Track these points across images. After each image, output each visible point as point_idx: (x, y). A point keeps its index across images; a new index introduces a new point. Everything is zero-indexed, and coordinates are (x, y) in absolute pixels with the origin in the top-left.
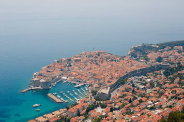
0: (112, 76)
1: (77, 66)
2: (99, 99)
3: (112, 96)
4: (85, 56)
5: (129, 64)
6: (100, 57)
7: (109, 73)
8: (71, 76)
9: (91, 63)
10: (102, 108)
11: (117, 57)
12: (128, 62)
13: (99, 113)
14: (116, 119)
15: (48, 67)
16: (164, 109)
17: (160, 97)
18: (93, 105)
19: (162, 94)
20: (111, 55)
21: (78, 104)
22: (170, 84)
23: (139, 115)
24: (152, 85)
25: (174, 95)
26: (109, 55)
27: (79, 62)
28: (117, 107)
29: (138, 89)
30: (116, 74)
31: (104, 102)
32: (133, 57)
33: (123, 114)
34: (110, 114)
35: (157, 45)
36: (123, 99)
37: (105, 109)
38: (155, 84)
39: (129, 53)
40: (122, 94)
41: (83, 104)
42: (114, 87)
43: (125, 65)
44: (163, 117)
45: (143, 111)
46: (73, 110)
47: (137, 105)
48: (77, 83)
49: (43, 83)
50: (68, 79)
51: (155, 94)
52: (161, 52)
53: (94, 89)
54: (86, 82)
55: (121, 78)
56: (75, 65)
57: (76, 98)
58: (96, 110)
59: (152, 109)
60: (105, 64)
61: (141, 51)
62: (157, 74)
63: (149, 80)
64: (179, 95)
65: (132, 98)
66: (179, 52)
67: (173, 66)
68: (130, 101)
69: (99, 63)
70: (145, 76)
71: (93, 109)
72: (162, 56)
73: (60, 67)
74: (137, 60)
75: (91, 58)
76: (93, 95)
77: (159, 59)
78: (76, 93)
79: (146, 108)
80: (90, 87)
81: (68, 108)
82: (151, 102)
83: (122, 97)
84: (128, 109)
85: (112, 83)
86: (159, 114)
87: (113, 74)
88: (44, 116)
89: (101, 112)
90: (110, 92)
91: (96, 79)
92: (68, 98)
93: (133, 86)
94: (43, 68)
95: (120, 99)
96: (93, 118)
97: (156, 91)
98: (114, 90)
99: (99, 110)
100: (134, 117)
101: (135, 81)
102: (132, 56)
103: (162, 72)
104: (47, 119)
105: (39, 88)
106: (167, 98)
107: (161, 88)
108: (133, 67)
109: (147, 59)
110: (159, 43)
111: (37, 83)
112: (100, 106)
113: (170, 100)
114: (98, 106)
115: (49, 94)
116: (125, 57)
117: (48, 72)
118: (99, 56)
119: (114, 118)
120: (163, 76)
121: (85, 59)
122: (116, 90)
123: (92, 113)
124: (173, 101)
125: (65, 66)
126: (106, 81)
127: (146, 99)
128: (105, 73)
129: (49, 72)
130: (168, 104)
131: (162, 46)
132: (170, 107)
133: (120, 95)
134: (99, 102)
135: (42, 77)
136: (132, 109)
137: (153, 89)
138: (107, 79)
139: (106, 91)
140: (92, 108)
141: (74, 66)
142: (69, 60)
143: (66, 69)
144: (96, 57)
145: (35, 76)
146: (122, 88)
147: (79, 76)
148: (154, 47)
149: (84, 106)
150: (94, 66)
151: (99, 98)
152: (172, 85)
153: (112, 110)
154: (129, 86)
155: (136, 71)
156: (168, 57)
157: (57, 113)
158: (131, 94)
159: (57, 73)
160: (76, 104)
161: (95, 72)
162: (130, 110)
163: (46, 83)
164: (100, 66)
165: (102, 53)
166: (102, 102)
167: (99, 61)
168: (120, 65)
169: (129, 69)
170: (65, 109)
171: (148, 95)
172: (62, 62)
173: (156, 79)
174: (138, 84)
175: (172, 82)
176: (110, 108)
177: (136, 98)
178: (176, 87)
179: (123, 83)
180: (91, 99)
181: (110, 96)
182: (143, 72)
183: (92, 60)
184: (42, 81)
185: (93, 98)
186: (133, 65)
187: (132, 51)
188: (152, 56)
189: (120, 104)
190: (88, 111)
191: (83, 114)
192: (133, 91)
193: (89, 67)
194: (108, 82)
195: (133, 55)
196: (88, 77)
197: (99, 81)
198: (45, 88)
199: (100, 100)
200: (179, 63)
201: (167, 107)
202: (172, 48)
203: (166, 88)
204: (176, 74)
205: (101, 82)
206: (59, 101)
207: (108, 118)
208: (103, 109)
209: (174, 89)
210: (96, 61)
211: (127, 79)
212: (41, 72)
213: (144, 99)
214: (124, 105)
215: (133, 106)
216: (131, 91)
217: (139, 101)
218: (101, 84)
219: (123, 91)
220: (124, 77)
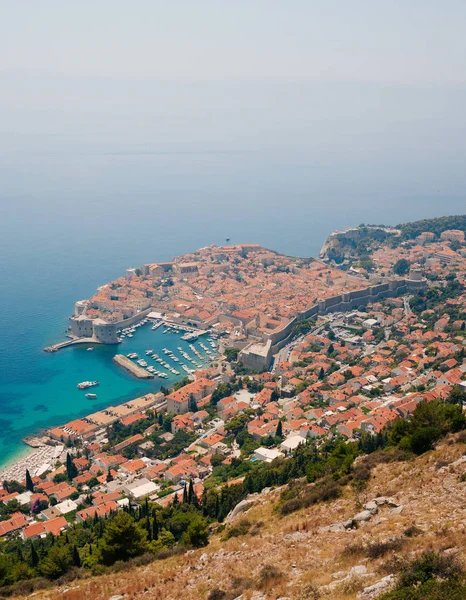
0: (277, 310)
1: (187, 283)
2: (243, 370)
3: (276, 362)
4: (209, 259)
5: (323, 280)
6: (248, 261)
7: (271, 303)
8: (174, 311)
9: (224, 277)
10: (251, 392)
11: (293, 260)
12: (321, 275)
13: (242, 403)
14: (284, 419)
15: (114, 287)
16: (403, 393)
17: (396, 364)
18: (228, 386)
19: (403, 357)
20: (277, 254)
21: (190, 382)
22: (424, 331)
23: (342, 408)
24: (378, 335)
25: (432, 359)
26: (270, 255)
27: (194, 274)
28: (288, 389)
29: (343, 344)
30: (287, 307)
31: (257, 377)
32: (333, 262)
33: (302, 407)
34: (271, 406)
35: (398, 227)
36: (303, 370)
37: (259, 394)
38: (387, 333)
39: (324, 249)
40: (303, 356)
41: (205, 382)
42: (282, 340)
43: (311, 284)
44: (402, 414)
45: (354, 399)
46: (180, 396)
47: (340, 384)
48: (188, 328)
49: (100, 328)
50: (165, 318)
51: (384, 356)
52: (408, 247)
53: (231, 346)
54: (210, 327)
55: (301, 316)
56: (181, 281)
57: (185, 368)
58: (235, 396)
59: (374, 393)
60: (259, 278)
61: (354, 245)
62: (392, 307)
63: (371, 322)
64: (444, 359)
65: (326, 366)
66: (455, 246)
67: (437, 284)
68: (322, 376)
69: (244, 276)
70: (363, 310)
71: (228, 394)
72: (411, 257)
73: (143, 285)
74: (344, 268)
75: (224, 263)
76: (229, 360)
77: (402, 267)
78: (185, 355)
79: (361, 391)
80: (222, 340)
81: (167, 393)
82: (373, 378)
83: (300, 365)
84: (316, 394)
85: (278, 330)
86: (391, 407)
87: (282, 305)
88: (108, 410)
89: (247, 401)
90: (271, 353)
91: (235, 320)
92: (167, 366)
93: (332, 336)
94: (100, 289)
95: (298, 369)
96: (230, 415)
97: (387, 348)
98: (283, 346)
99: (244, 396)
100: (330, 413)
101: (336, 324)
102: (331, 258)
103: (406, 299)
104: (114, 418)
105: (92, 340)
106: (414, 366)
107: (401, 343)
108: (331, 289)
109: (369, 267)
110: (403, 222)
111: (85, 328)
112: (245, 386)
113: (421, 371)
114: (242, 388)
115: (118, 357)
116: (311, 260)
117: (113, 298)
118: (245, 257)
119: (280, 416)
120: (408, 312)
121: (209, 265)
122: (288, 347)
123: (225, 405)
124: (430, 374)
125: (156, 286)
126: (263, 324)
127: (362, 369)
128: (260, 303)
129: (117, 299)
130: (416, 383)
131: (412, 232)
132: (421, 389)
133: (297, 361)
134: (243, 378)
135: (98, 312)
136: (325, 395)
137: (382, 344)
138: (265, 319)
139: (262, 351)
140: (228, 391)
141: (180, 285)
142: (167, 268)
143: (161, 292)
144: (237, 262)
145: (80, 309)
146: (302, 342)
147: (194, 311)
148: (389, 235)
149: (205, 387)
150: (232, 284)
151: (245, 367)
152: (429, 335)
153: (275, 397)
154: (321, 336)
155: (339, 298)
156: (423, 261)
157: (139, 403)
158: (324, 357)
159: (136, 303)
160: (186, 382)
161: (235, 301)
162: (320, 396)
163: (109, 328)
164: (247, 284)
165: (252, 249)
166: (251, 378)
167: (245, 271)
168: (299, 282)
169: (323, 294)
170: (160, 394)
171: (366, 360)
172: (148, 273)
173: (390, 319)
174: (343, 333)
175: (431, 327)
176: (270, 392)
177: (337, 368)
178: (439, 339)
179: (305, 331)
180: (224, 370)
181: (272, 364)
182: (358, 301)
183: (226, 270)
184: (98, 322)
185: (228, 367)
186: (331, 283)
187: (332, 244)
188: (384, 257)
189: (296, 382)
190: (215, 399)
191: (205, 407)
192: (331, 349)
193: (218, 287)
194: (268, 326)
195: (334, 256)
196: (218, 313)
197: (244, 324)
198: (108, 340)
199: (246, 371)
200: (451, 278)
201: (413, 389)
202: (438, 235)
203: (414, 342)
204: (440, 306)
205: (248, 326)
206: (142, 373)
207: (265, 416)
208: (253, 395)
209: (433, 345)
210: (236, 271)
211: (316, 319)
212: (95, 299)
213: (355, 370)
214: (305, 386)
215: (327, 387)
216: (325, 350)
217: (344, 374)
218: (248, 333)
219: (304, 351)
220: (309, 314)
